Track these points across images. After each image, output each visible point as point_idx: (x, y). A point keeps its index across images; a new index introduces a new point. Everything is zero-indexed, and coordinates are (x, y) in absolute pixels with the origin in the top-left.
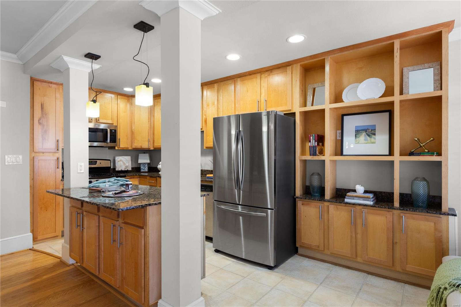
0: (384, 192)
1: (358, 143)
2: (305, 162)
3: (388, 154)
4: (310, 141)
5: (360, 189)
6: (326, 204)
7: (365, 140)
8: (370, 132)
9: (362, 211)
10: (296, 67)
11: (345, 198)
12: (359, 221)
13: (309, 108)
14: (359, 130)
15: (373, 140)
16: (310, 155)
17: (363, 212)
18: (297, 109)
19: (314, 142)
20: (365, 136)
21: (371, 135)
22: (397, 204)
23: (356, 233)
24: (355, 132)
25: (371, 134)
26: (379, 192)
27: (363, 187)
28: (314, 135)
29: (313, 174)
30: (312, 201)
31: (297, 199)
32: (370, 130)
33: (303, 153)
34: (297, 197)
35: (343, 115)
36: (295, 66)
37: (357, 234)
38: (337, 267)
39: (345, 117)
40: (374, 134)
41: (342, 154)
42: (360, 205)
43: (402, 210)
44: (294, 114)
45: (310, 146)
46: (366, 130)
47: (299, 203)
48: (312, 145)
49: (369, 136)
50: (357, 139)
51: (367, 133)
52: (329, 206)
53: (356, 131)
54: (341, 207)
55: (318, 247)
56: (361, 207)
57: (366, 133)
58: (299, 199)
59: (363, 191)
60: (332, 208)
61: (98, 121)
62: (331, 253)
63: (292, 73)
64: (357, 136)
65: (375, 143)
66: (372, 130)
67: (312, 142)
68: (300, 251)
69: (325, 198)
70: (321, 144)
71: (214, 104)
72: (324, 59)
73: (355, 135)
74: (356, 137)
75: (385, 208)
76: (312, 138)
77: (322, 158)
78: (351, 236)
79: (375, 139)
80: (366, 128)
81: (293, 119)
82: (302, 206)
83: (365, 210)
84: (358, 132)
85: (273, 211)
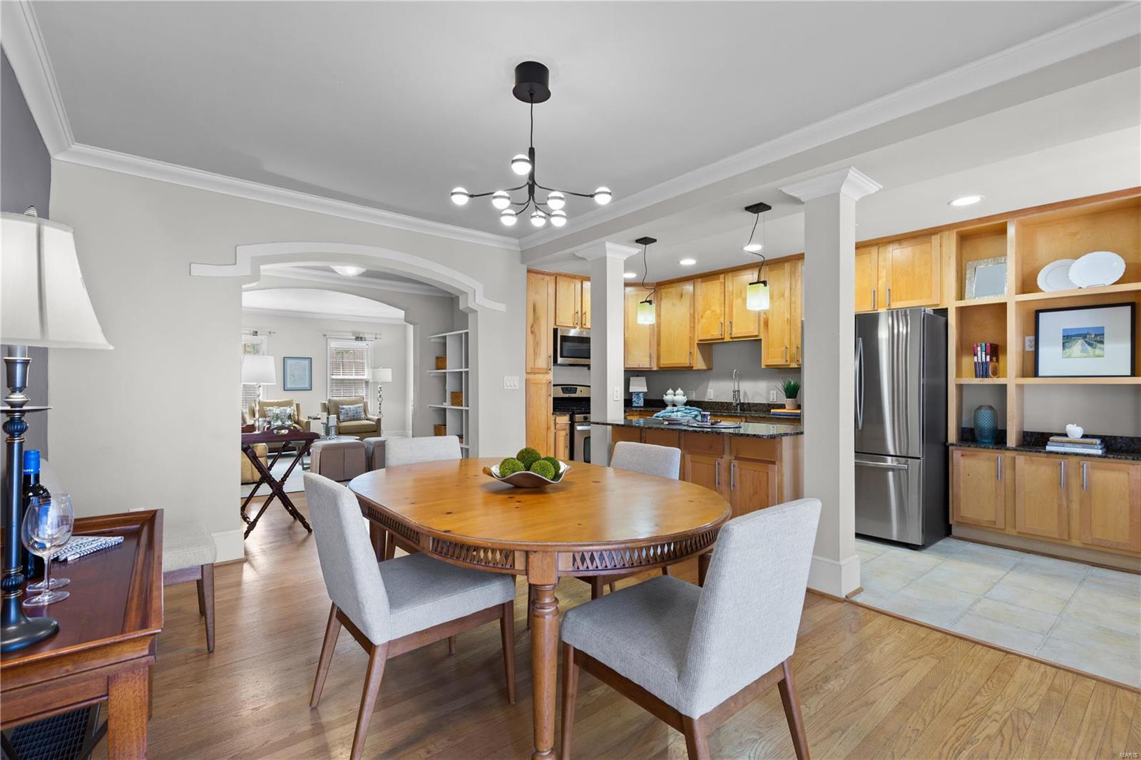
0: (1121, 437)
1: (1069, 357)
2: (960, 387)
3: (1129, 374)
4: (976, 354)
5: (1075, 431)
6: (1009, 454)
7: (1083, 351)
8: (1095, 338)
9: (1081, 464)
10: (949, 235)
11: (1046, 444)
12: (1075, 483)
13: (969, 301)
14: (1071, 336)
15: (1098, 352)
16: (976, 377)
17: (1083, 467)
18: (952, 305)
19: (984, 356)
20: (1082, 345)
21: (1095, 343)
23: (1069, 501)
24: (1063, 339)
25: (1095, 341)
26: (1111, 437)
27: (1082, 427)
28: (983, 345)
29: (980, 408)
30: (981, 449)
31: (951, 448)
32: (1093, 336)
33: (959, 374)
34: (952, 445)
35: (1038, 312)
36: (946, 234)
37: (1071, 502)
38: (1031, 555)
39: (1041, 314)
40: (1102, 342)
41: (1036, 374)
42: (1077, 454)
44: (944, 312)
45: (975, 363)
46: (1084, 336)
47: (956, 455)
48: (980, 361)
49: (1090, 344)
50: (1067, 350)
51: (1087, 340)
52: (1015, 458)
53: (1064, 336)
54: (1039, 458)
55: (994, 523)
56: (1078, 458)
57: (1086, 342)
58: (954, 448)
59: (1081, 435)
60: (1022, 460)
61: (584, 326)
62: (1019, 533)
63: (941, 246)
64: (1067, 344)
65: (1103, 356)
66: (1096, 335)
67: (979, 353)
68: (955, 531)
69: (1008, 445)
70: (994, 359)
71: (783, 296)
72: (1006, 222)
73: (1063, 343)
74: (1063, 346)
75: (1126, 459)
76: (979, 349)
77: (1000, 381)
78: (1060, 506)
79: (1103, 349)
80: (1085, 332)
81: (943, 319)
82: (961, 458)
83: (1086, 464)
84: (1068, 338)
85: (918, 461)
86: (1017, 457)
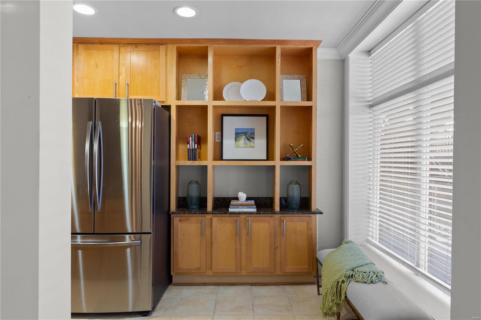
0: (262, 198)
1: (238, 147)
2: (178, 167)
3: (266, 159)
4: (188, 143)
5: (243, 196)
6: (208, 216)
7: (245, 144)
8: (250, 135)
9: (247, 220)
10: (172, 48)
11: (229, 207)
12: (244, 231)
13: (185, 102)
14: (239, 133)
15: (252, 144)
16: (189, 160)
17: (248, 221)
18: (173, 103)
19: (193, 144)
20: (245, 139)
21: (250, 138)
22: (277, 208)
23: (241, 245)
24: (235, 135)
25: (251, 137)
27: (246, 194)
28: (193, 136)
29: (190, 183)
30: (192, 215)
31: (172, 216)
32: (250, 134)
33: (177, 158)
34: (173, 213)
35: (223, 115)
36: (170, 46)
37: (242, 245)
38: (221, 287)
39: (224, 118)
40: (253, 138)
41: (221, 159)
42: (245, 213)
43: (283, 214)
44: (168, 108)
45: (188, 149)
46: (245, 134)
47: (176, 220)
48: (191, 148)
49: (248, 139)
50: (237, 142)
51: (247, 136)
52: (212, 219)
53: (235, 133)
54: (226, 218)
55: (199, 269)
56: (246, 216)
57: (246, 137)
58: (175, 215)
59: (245, 199)
60: (216, 220)
62: (214, 273)
63: (166, 55)
64: (237, 139)
65: (254, 147)
66: (251, 134)
67: (191, 143)
68: (174, 280)
69: (208, 210)
70: (199, 146)
72: (207, 47)
73: (235, 138)
74: (236, 140)
75: (269, 214)
76: (190, 138)
77: (203, 163)
78: (236, 249)
79: (254, 143)
80: (246, 131)
81: (167, 113)
82: (179, 223)
83: (250, 219)
84: (238, 134)
85: (150, 235)
86: (213, 218)
